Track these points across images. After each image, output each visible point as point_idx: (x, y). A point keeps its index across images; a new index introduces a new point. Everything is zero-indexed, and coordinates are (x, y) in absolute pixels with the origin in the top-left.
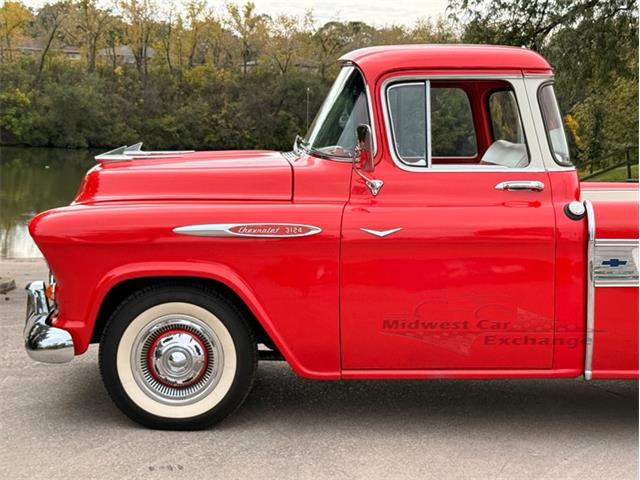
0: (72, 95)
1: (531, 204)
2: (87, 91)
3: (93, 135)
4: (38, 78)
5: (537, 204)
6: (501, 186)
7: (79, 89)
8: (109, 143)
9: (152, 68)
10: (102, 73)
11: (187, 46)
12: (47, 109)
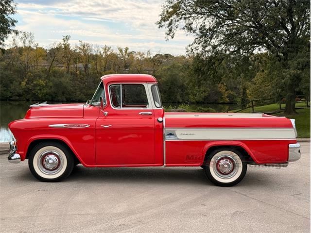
0: (60, 82)
1: (149, 118)
2: (66, 80)
3: (68, 96)
4: (48, 76)
5: (151, 118)
6: (140, 113)
7: (63, 80)
8: (74, 100)
9: (90, 71)
10: (72, 74)
11: (104, 64)
12: (51, 87)
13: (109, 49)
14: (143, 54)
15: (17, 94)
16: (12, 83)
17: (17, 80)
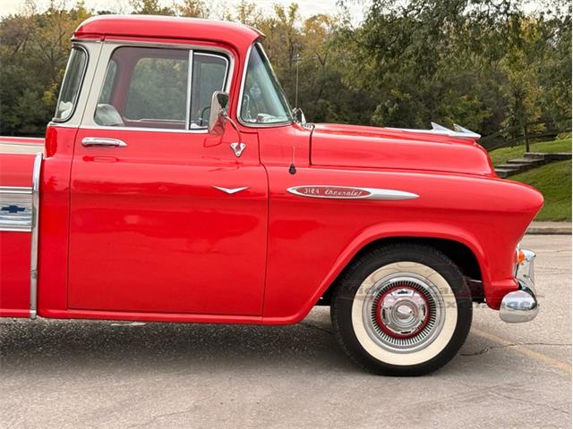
13: (252, 8)
14: (336, 19)
15: (32, 119)
16: (21, 94)
17: (34, 88)
